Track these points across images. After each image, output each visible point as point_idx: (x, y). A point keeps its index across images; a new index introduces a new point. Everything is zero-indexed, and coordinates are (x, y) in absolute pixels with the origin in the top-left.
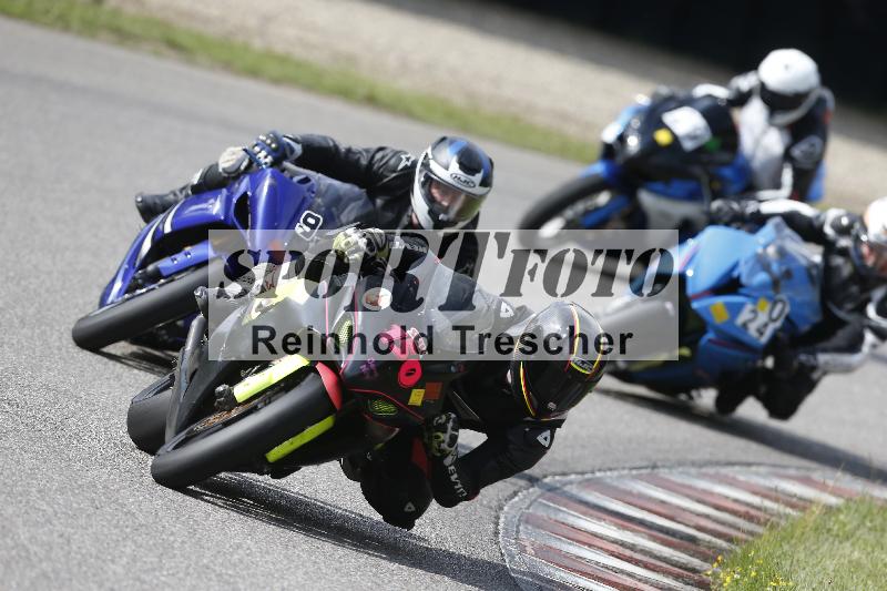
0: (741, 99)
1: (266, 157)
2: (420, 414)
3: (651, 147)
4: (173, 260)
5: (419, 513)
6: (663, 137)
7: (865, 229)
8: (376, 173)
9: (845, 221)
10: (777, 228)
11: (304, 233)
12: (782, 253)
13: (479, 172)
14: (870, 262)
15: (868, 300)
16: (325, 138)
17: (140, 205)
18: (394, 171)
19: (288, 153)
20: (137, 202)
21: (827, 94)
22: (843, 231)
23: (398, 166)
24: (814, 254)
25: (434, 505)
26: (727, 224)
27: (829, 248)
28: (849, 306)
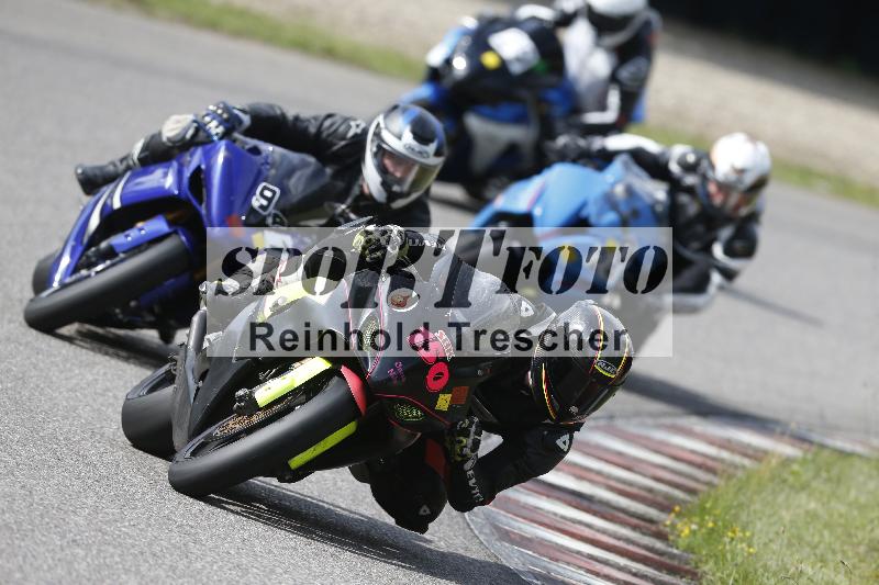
0: (566, 20)
1: (217, 127)
2: (445, 418)
3: (478, 70)
4: (127, 236)
5: (433, 516)
6: (490, 60)
7: (712, 167)
8: (325, 141)
9: (691, 158)
10: (626, 166)
11: (262, 207)
12: (630, 192)
13: (432, 141)
14: (718, 200)
15: (714, 240)
16: (272, 107)
17: (81, 177)
18: (343, 138)
19: (237, 124)
20: (77, 175)
21: (654, 16)
22: (690, 168)
23: (347, 132)
24: (658, 192)
25: (448, 507)
26: (574, 161)
27: (675, 186)
28: (695, 245)
